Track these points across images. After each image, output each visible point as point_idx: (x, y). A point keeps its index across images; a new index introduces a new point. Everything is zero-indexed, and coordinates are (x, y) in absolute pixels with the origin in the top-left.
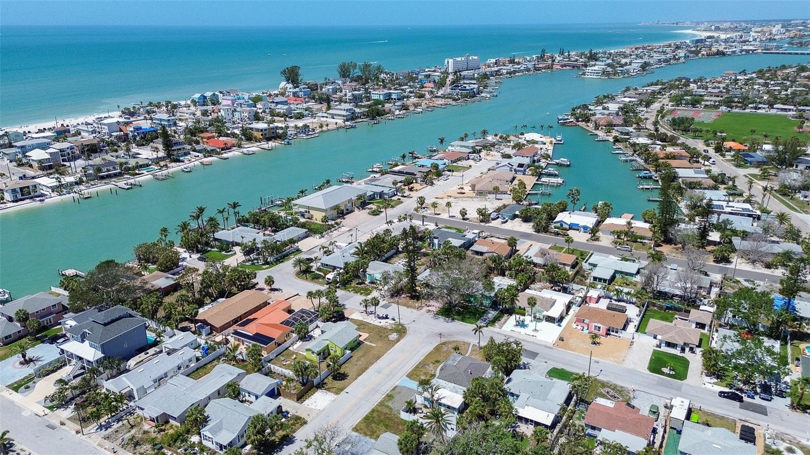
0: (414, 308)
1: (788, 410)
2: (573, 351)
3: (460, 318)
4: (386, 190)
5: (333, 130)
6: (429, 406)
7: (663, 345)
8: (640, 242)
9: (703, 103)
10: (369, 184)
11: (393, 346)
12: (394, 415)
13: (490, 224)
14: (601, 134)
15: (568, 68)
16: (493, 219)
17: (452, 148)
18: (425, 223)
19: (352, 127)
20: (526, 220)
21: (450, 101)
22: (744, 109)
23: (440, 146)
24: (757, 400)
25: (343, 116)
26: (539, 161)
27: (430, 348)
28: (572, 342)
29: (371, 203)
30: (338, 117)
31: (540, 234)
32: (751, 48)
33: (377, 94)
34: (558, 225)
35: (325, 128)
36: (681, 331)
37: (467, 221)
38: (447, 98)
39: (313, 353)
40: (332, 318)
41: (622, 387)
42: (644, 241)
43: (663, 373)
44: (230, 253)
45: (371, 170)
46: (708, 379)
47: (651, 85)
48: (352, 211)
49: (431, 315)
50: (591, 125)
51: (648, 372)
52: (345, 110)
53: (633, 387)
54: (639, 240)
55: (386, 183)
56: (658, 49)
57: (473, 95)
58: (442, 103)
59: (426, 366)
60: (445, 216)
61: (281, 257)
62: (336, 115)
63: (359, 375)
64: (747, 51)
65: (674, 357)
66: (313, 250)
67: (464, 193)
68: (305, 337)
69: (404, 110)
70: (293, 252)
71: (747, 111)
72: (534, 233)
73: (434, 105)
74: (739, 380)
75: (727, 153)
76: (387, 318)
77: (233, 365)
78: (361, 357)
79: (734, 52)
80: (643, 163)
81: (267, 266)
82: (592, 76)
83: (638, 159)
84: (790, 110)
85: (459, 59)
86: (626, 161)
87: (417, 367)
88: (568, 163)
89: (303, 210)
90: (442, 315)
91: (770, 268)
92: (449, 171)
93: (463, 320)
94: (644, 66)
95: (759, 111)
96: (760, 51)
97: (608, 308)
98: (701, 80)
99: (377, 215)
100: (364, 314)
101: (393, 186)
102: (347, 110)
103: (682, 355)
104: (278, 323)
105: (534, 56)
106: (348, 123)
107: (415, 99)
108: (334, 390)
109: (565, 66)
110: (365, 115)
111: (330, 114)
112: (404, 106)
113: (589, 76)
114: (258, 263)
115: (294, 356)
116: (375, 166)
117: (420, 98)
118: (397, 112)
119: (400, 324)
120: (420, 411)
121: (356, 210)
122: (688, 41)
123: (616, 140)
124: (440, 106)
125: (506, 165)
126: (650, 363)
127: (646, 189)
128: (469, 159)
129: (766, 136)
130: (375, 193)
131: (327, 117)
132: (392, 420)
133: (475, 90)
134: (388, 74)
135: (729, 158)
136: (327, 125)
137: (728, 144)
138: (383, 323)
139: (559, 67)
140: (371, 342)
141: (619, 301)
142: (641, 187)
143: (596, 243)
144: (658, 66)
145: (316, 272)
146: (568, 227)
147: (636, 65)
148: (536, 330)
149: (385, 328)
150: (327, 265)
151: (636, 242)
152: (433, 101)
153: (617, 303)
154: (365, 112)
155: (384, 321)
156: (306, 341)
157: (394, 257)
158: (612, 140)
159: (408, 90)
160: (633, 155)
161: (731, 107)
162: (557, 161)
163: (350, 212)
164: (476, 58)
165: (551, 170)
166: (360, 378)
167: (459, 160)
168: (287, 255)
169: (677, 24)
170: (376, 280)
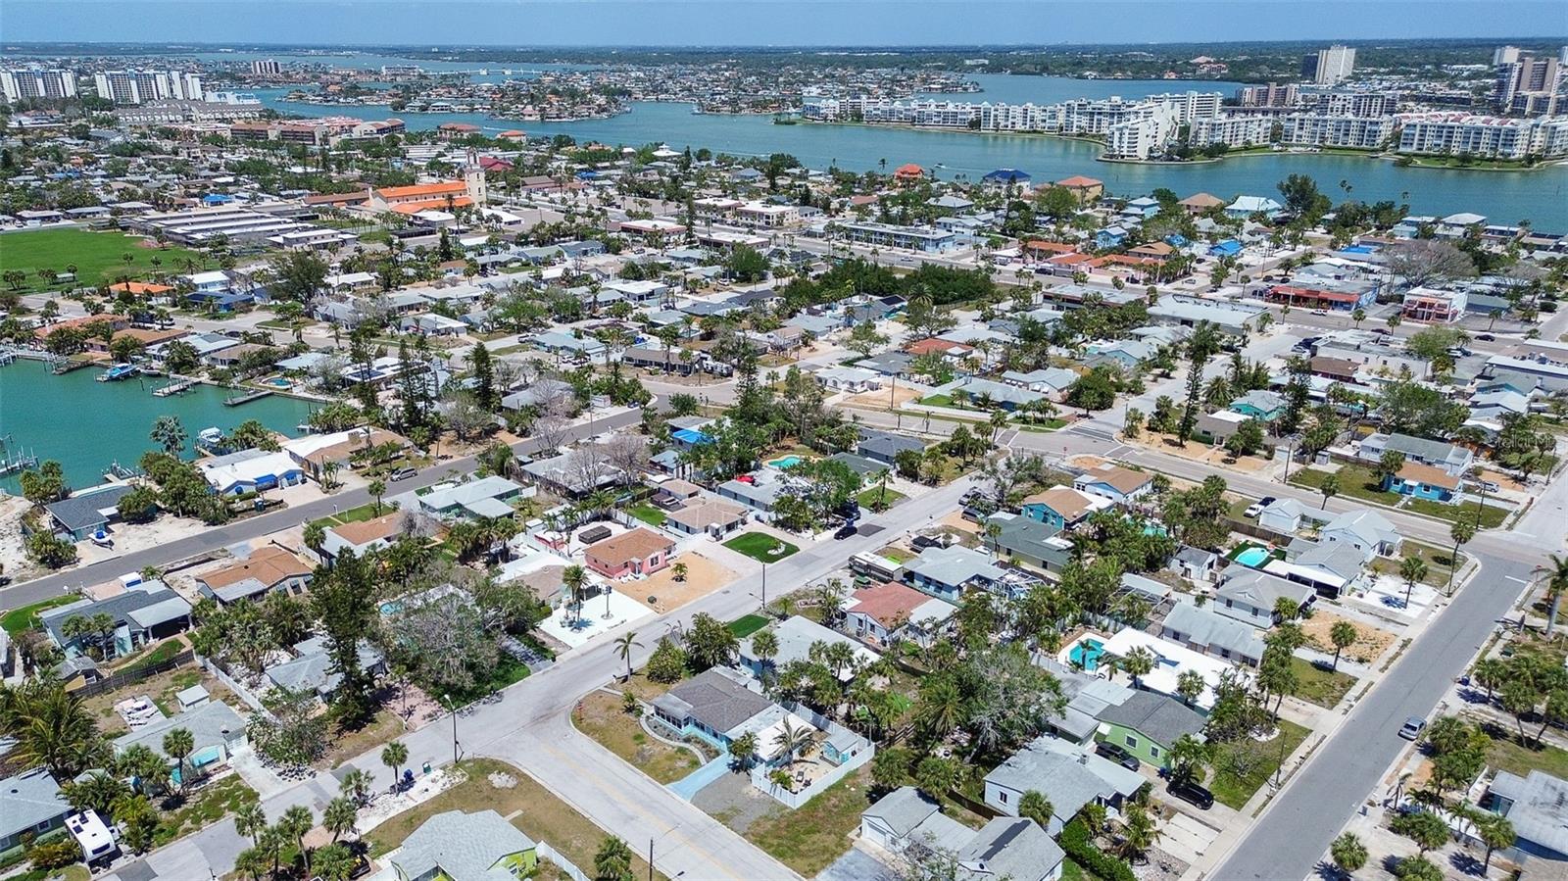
1: (878, 515)
11: (542, 788)
20: (137, 518)
27: (583, 740)
28: (661, 595)
31: (230, 524)
34: (235, 492)
43: (779, 557)
46: (804, 535)
49: (453, 717)
51: (772, 565)
59: (647, 754)
65: (748, 537)
76: (411, 778)
87: (640, 766)
90: (465, 703)
91: (576, 416)
93: (508, 681)
100: (361, 811)
103: (746, 532)
119: (457, 764)
126: (751, 557)
127: (178, 391)
143: (344, 489)
148: (606, 616)
149: (459, 787)
170: (202, 766)
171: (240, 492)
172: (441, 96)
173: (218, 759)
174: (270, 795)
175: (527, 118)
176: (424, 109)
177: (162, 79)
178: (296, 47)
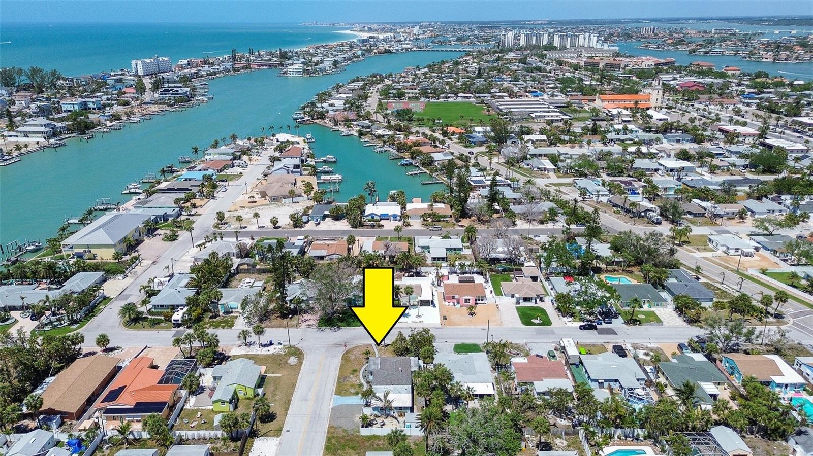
0: (293, 326)
1: (625, 326)
2: (459, 325)
3: (344, 324)
4: (170, 212)
5: (36, 151)
6: (379, 415)
7: (521, 301)
8: (443, 221)
9: (407, 95)
10: (140, 207)
11: (300, 370)
12: (352, 435)
13: (305, 229)
14: (344, 130)
15: (265, 67)
16: (306, 223)
17: (209, 157)
18: (239, 239)
19: (60, 145)
20: (337, 218)
21: (165, 107)
22: (438, 99)
23: (194, 157)
24: (604, 325)
25: (42, 133)
26: (307, 161)
27: (337, 361)
28: (453, 317)
29: (158, 228)
30: (33, 135)
31: (358, 229)
32: (408, 46)
33: (70, 104)
34: (370, 217)
35: (24, 150)
36: (529, 286)
37: (280, 229)
38: (160, 104)
39: (223, 402)
40: (213, 361)
41: (516, 344)
42: (446, 219)
43: (534, 324)
44: (9, 322)
45: (128, 192)
46: (565, 319)
47: (354, 82)
48: (142, 241)
49: (314, 330)
50: (328, 123)
51: (524, 326)
52: (41, 126)
53: (525, 341)
54: (442, 219)
55: (165, 203)
56: (336, 48)
57: (188, 99)
58: (157, 109)
59: (348, 379)
60: (253, 228)
61: (88, 310)
62: (30, 132)
63: (287, 409)
64: (407, 49)
65: (532, 308)
66: (124, 293)
67: (255, 202)
68: (196, 389)
69: (115, 120)
70: (100, 302)
71: (441, 100)
72: (352, 229)
73: (149, 112)
74: (585, 314)
75: (452, 137)
76: (271, 344)
77: (127, 448)
78: (274, 391)
79: (397, 50)
80: (396, 153)
81: (76, 326)
82: (294, 75)
83: (389, 149)
84: (470, 97)
85: (148, 61)
86: (381, 152)
87: (339, 382)
88: (334, 160)
89: (81, 250)
90: (326, 326)
91: (543, 224)
92: (222, 181)
93: (349, 325)
94: (335, 63)
95: (449, 100)
96: (415, 49)
97: (460, 282)
98: (391, 75)
99: (174, 240)
100: (244, 347)
101: (174, 206)
102: (45, 125)
103: (536, 305)
104: (156, 384)
105: (226, 56)
106: (52, 141)
107: (119, 107)
108: (272, 433)
109: (262, 65)
110: (69, 130)
111: (21, 132)
112: (115, 116)
113: (291, 75)
114: (61, 324)
115: (199, 414)
116: (131, 187)
117: (124, 105)
118: (108, 124)
119: (290, 347)
120: (375, 422)
121: (146, 238)
122: (355, 41)
123: (361, 134)
124: (156, 113)
125: (282, 168)
126: (521, 319)
127: (415, 174)
128: (233, 166)
129: (472, 120)
130: (157, 217)
131: (17, 136)
132: (354, 441)
133: (188, 93)
134: (67, 79)
135: (455, 140)
136: (26, 146)
137: (451, 129)
138: (271, 350)
139: (256, 67)
140: (273, 373)
141: (464, 274)
142: (410, 173)
143: (410, 228)
144: (346, 64)
145: (150, 317)
146: (378, 218)
147: (328, 63)
148: (419, 316)
149: (278, 355)
150: (162, 306)
151: (439, 221)
152: (146, 109)
153: (463, 276)
154: (69, 125)
155: (271, 348)
156: (199, 394)
157: (231, 281)
158: (357, 135)
159: (105, 97)
160: (383, 146)
161: (429, 98)
162: (324, 159)
163: (139, 242)
164: (166, 59)
165: (326, 168)
166: (289, 412)
167: (225, 168)
168: (95, 306)
169: (334, 25)
170: (231, 308)
171: (373, 217)
172: (728, 45)
173: (237, 308)
174: (237, 328)
175: (764, 60)
176: (706, 53)
177: (581, 37)
178: (683, 19)
